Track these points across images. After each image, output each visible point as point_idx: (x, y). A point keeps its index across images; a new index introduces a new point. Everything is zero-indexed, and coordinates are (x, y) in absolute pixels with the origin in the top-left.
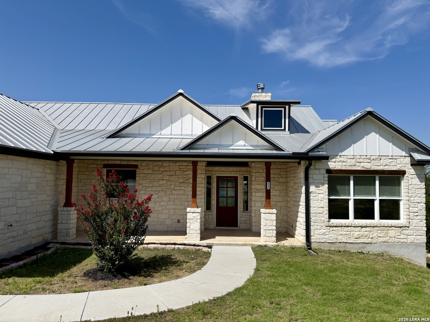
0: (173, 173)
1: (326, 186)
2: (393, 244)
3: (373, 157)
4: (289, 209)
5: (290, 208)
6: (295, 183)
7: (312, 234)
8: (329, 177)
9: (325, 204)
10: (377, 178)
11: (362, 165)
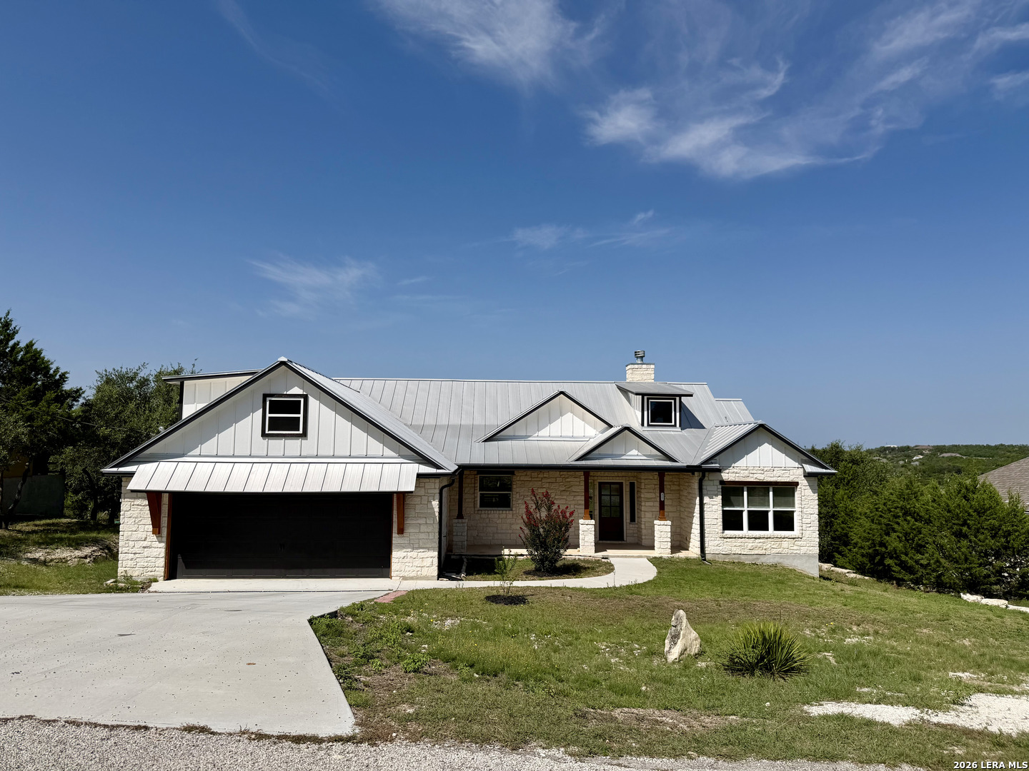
0: (553, 480)
1: (720, 497)
2: (787, 556)
3: (765, 469)
4: (682, 521)
5: (684, 519)
6: (689, 493)
7: (706, 545)
8: (722, 488)
9: (719, 515)
10: (771, 489)
11: (755, 476)
